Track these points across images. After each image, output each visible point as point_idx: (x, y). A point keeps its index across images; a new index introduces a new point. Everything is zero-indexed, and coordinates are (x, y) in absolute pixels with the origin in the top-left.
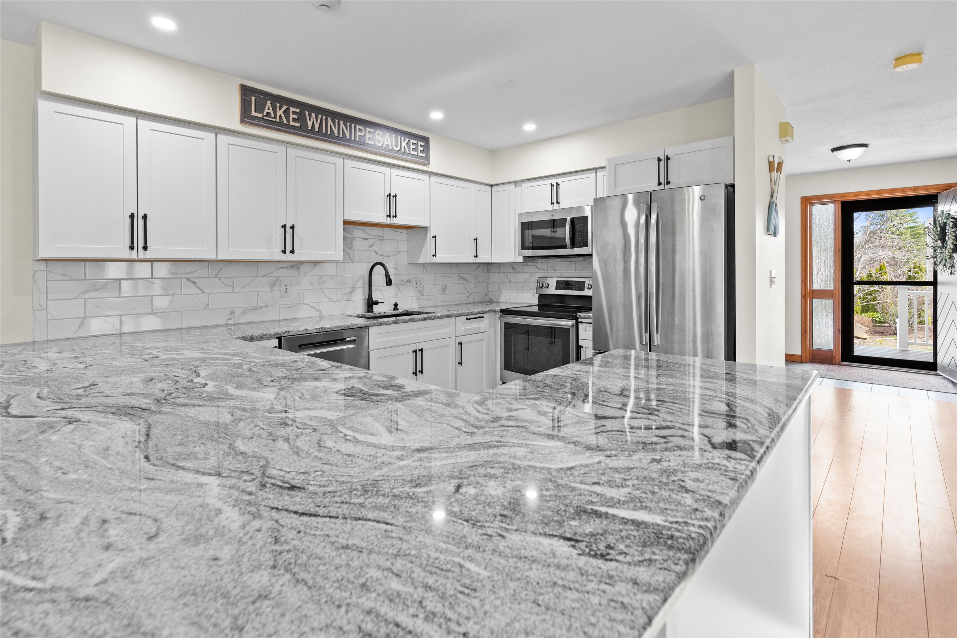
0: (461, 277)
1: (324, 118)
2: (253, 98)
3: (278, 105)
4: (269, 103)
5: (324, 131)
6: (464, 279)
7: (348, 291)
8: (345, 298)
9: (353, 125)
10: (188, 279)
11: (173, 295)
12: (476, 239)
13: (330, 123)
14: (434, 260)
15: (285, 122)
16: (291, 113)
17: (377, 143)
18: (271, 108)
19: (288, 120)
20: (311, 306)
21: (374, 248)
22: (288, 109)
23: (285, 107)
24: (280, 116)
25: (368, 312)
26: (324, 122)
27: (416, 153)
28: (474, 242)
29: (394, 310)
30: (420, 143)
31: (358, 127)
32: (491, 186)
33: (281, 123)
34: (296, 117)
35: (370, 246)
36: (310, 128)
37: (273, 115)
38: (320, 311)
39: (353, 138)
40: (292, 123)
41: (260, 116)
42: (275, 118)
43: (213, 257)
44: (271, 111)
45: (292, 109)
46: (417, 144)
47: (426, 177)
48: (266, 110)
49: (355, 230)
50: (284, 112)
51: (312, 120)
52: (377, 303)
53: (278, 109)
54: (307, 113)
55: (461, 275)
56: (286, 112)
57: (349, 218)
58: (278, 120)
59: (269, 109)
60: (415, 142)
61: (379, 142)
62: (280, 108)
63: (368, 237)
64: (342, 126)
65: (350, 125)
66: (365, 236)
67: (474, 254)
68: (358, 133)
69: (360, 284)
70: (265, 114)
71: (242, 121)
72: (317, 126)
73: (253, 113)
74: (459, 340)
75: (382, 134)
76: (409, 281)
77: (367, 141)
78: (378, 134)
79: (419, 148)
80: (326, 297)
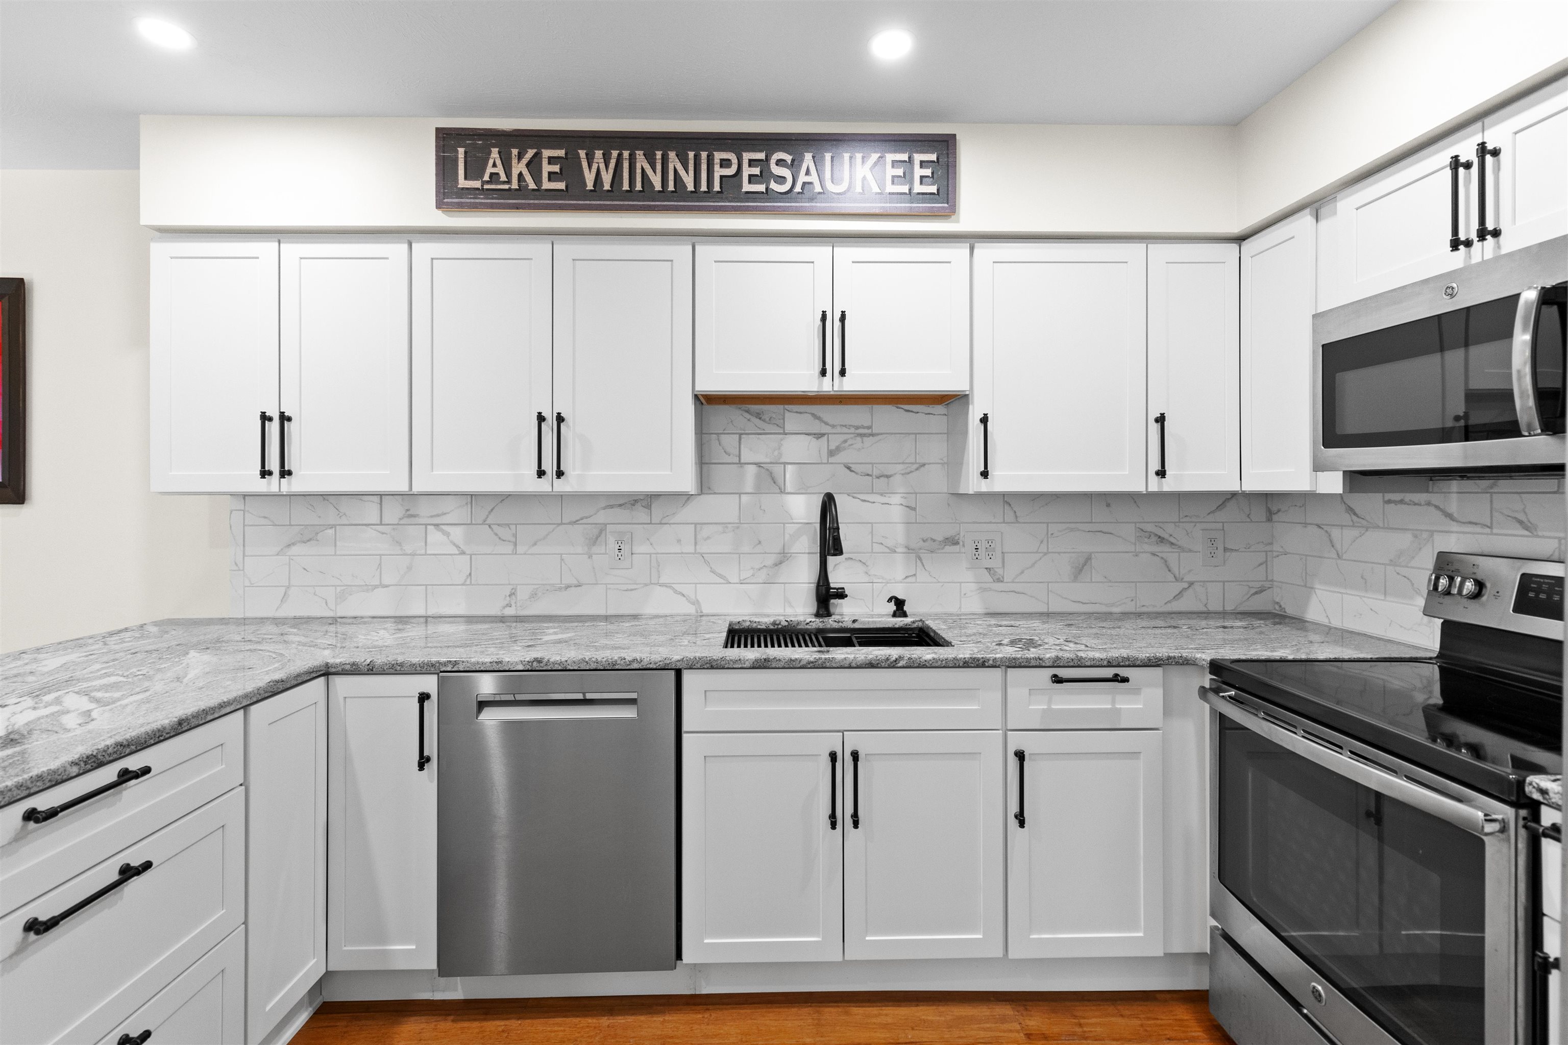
0: (1150, 535)
1: (626, 154)
2: (461, 151)
3: (515, 152)
4: (495, 153)
5: (626, 187)
6: (1161, 540)
7: (770, 560)
8: (762, 576)
9: (704, 155)
10: (436, 525)
11: (413, 555)
12: (1161, 420)
13: (641, 161)
14: (984, 486)
15: (532, 186)
16: (545, 162)
17: (773, 186)
18: (499, 162)
19: (537, 179)
20: (676, 592)
21: (842, 457)
22: (538, 155)
23: (530, 153)
24: (520, 175)
25: (820, 613)
26: (626, 165)
27: (905, 189)
28: (1154, 428)
29: (895, 615)
30: (920, 157)
31: (718, 156)
32: (1236, 239)
33: (522, 189)
34: (556, 168)
35: (831, 453)
36: (590, 186)
37: (503, 177)
38: (696, 603)
39: (704, 188)
40: (547, 185)
41: (477, 184)
42: (509, 182)
44: (500, 170)
45: (547, 153)
46: (908, 160)
47: (960, 252)
48: (490, 170)
49: (787, 414)
50: (528, 165)
51: (595, 166)
52: (841, 595)
53: (514, 161)
54: (582, 153)
55: (1150, 528)
56: (534, 166)
57: (707, 385)
58: (515, 186)
59: (494, 165)
60: (904, 157)
61: (781, 180)
62: (520, 157)
63: (825, 429)
64: (674, 161)
65: (697, 158)
66: (817, 427)
67: (1155, 465)
68: (718, 172)
69: (803, 544)
70: (486, 178)
71: (440, 205)
72: (607, 178)
73: (463, 183)
74: (1016, 741)
75: (788, 158)
76: (953, 541)
77: (747, 187)
78: (780, 162)
79: (918, 172)
80: (713, 572)
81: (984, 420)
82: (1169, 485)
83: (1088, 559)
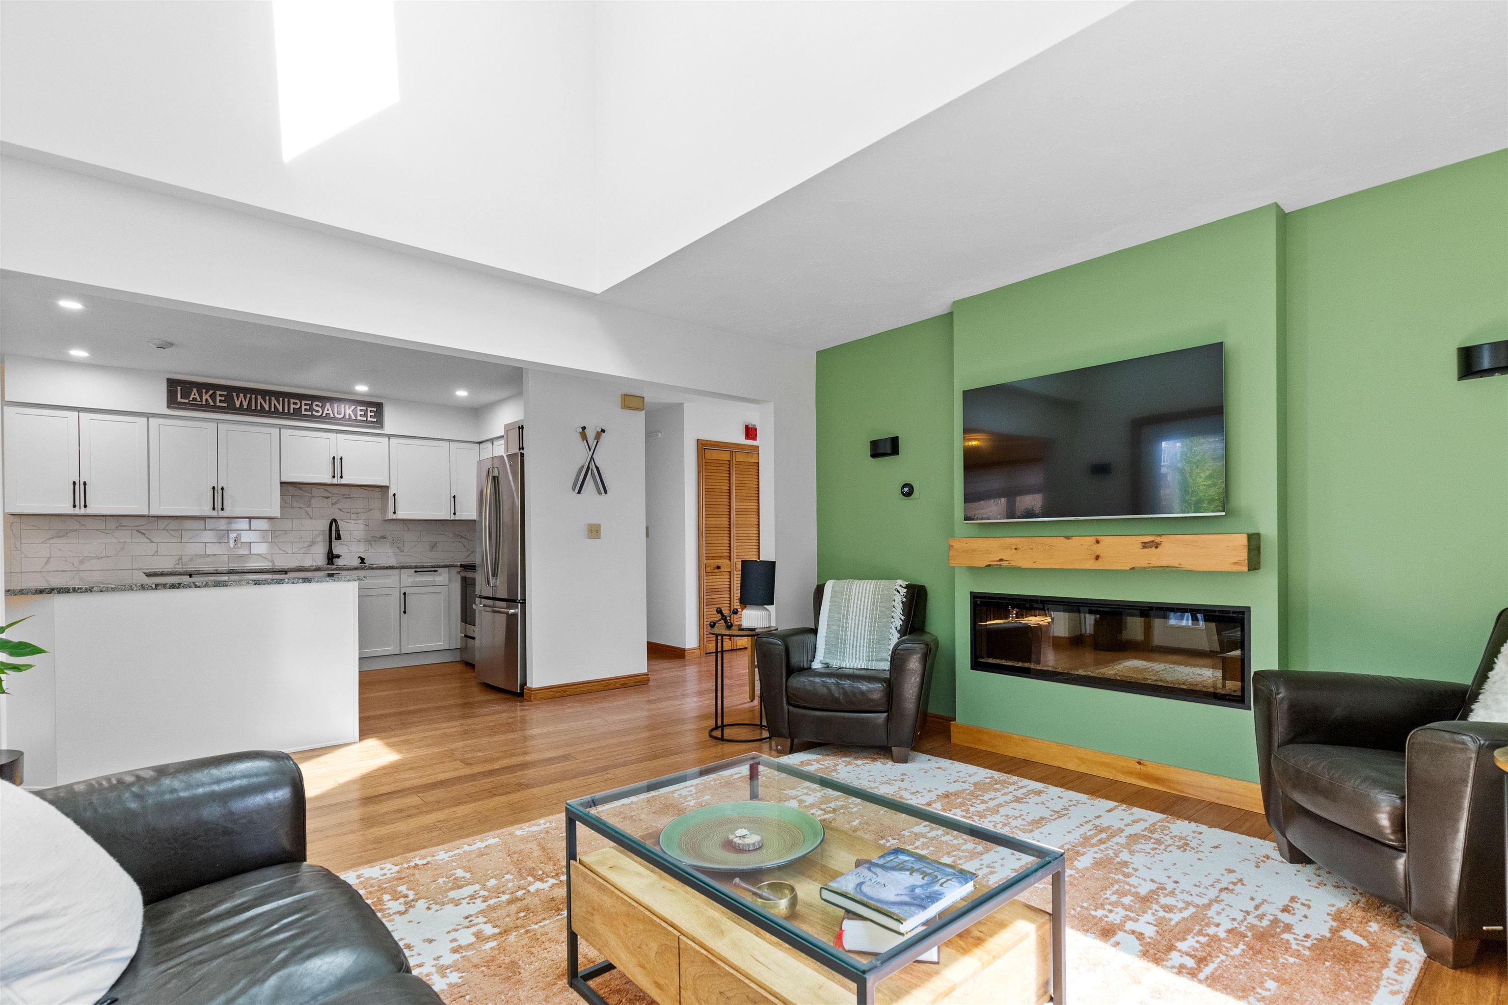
0: (458, 535)
1: (253, 396)
2: (179, 388)
3: (204, 391)
4: (195, 390)
5: (253, 408)
6: (462, 537)
7: (306, 545)
8: (303, 551)
9: (286, 400)
10: (138, 531)
11: (125, 543)
12: (454, 497)
13: (260, 399)
14: (394, 517)
15: (212, 404)
16: (218, 396)
17: (314, 413)
18: (197, 394)
19: (214, 401)
20: (262, 557)
21: (339, 506)
22: (214, 393)
23: (211, 392)
24: (207, 399)
25: (328, 564)
26: (253, 400)
27: (365, 419)
28: (452, 500)
29: (360, 563)
30: (369, 409)
31: (292, 401)
32: (480, 443)
33: (207, 404)
34: (223, 398)
35: (335, 504)
36: (238, 406)
37: (199, 399)
38: (273, 561)
39: (286, 411)
40: (218, 404)
41: (187, 401)
42: (201, 401)
43: (146, 513)
44: (197, 396)
45: (218, 393)
46: (367, 410)
47: (383, 439)
48: (192, 396)
50: (210, 396)
51: (240, 400)
52: (338, 557)
53: (204, 394)
54: (234, 394)
55: (458, 533)
56: (213, 396)
57: (283, 480)
58: (204, 403)
59: (195, 395)
60: (365, 408)
61: (318, 411)
62: (206, 393)
64: (274, 401)
65: (283, 401)
66: (329, 496)
67: (453, 512)
68: (292, 406)
69: (320, 538)
70: (191, 399)
71: (168, 407)
72: (245, 404)
73: (179, 400)
74: (403, 590)
75: (320, 404)
76: (384, 537)
77: (304, 412)
78: (316, 405)
79: (369, 414)
80: (280, 549)
81: (394, 495)
82: (457, 518)
83: (436, 544)
